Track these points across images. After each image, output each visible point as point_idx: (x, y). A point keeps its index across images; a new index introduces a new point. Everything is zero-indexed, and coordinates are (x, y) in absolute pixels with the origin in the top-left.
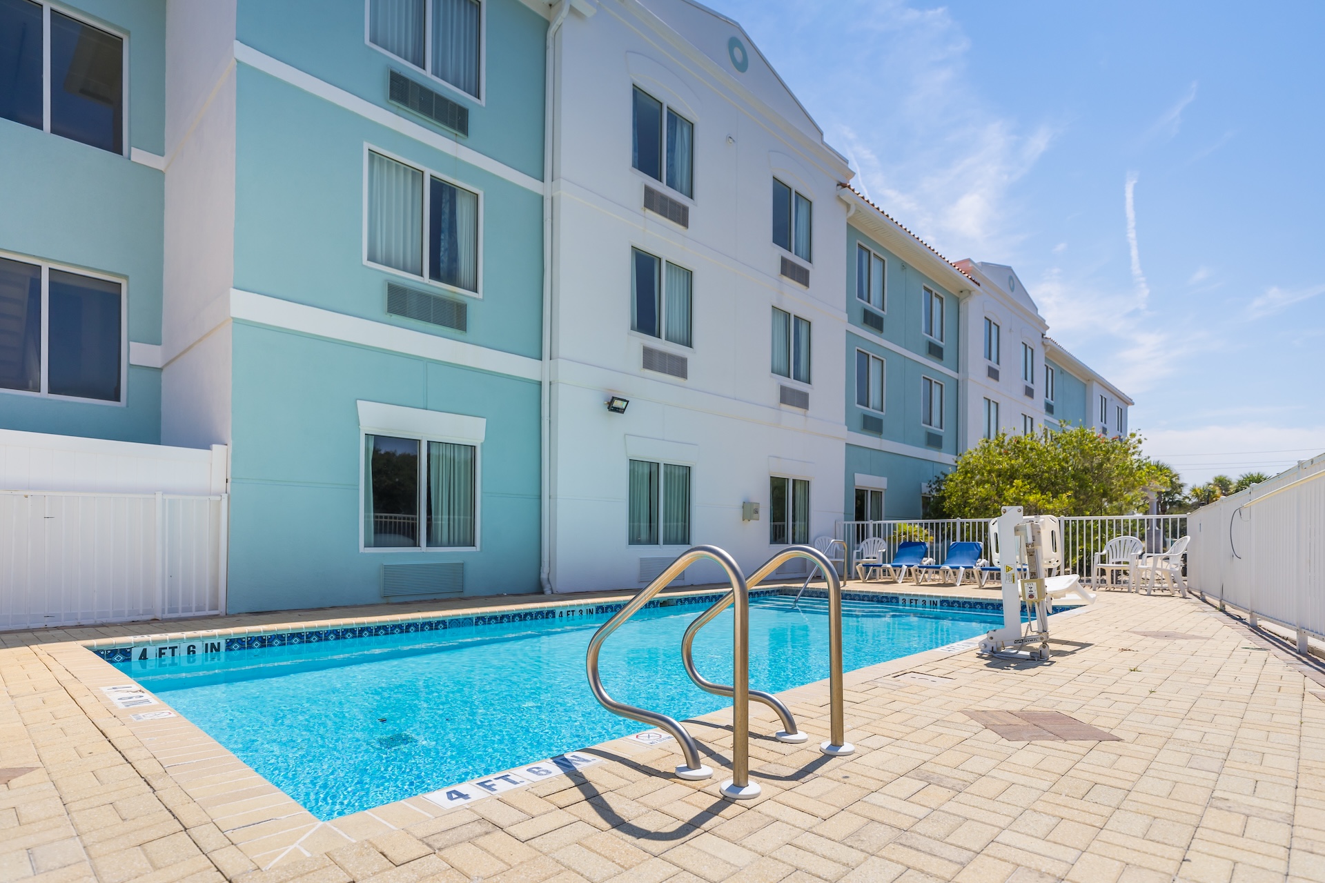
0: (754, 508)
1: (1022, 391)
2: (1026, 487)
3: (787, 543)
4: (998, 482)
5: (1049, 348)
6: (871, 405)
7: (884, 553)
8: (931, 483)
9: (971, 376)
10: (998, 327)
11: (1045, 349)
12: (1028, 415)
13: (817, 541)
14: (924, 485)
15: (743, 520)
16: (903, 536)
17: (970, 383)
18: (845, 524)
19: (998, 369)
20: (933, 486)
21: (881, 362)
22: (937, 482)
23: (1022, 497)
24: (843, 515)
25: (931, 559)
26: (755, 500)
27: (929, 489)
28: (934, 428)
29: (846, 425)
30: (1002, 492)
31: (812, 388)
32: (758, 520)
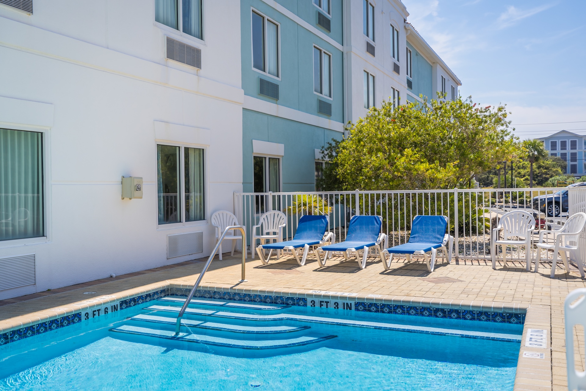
0: (135, 184)
1: (391, 68)
2: (416, 156)
3: (180, 222)
4: (389, 150)
5: (409, 32)
6: (267, 69)
7: (284, 228)
8: (323, 149)
9: (354, 50)
10: (373, 7)
11: (407, 33)
12: (396, 89)
13: (213, 216)
14: (317, 151)
15: (123, 199)
16: (303, 208)
17: (353, 56)
18: (244, 196)
19: (374, 46)
20: (326, 152)
21: (275, 26)
22: (328, 148)
23: (412, 167)
24: (241, 186)
25: (331, 233)
26: (136, 173)
27: (322, 155)
28: (324, 96)
29: (243, 88)
30: (393, 160)
31: (205, 45)
32: (141, 198)
